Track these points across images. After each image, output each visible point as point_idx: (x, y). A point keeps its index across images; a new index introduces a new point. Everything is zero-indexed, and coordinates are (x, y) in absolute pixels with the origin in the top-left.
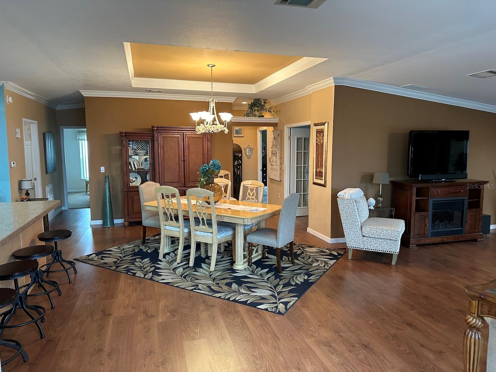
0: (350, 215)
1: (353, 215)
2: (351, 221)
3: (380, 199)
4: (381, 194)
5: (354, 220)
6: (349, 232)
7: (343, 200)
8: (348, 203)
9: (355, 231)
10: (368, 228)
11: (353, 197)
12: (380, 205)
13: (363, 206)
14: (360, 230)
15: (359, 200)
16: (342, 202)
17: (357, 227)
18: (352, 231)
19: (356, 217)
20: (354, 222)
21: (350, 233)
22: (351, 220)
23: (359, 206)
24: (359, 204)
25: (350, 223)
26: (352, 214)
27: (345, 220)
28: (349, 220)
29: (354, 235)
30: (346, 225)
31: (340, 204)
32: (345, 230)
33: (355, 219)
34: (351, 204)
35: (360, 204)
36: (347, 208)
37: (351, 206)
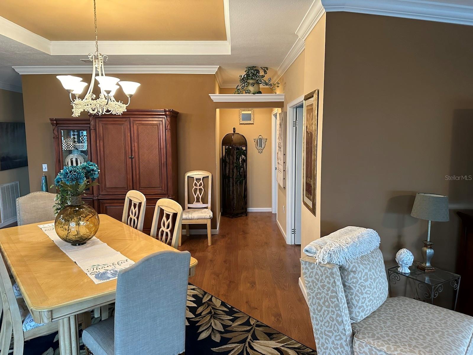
0: (327, 304)
1: (333, 305)
2: (328, 318)
3: (429, 251)
4: (429, 240)
5: (334, 316)
6: (323, 341)
7: (312, 266)
8: (322, 276)
9: (337, 345)
10: (366, 346)
11: (335, 261)
12: (428, 264)
13: (366, 280)
14: (347, 345)
15: (354, 266)
16: (309, 268)
17: (342, 336)
18: (331, 340)
19: (339, 312)
20: (335, 322)
21: (326, 345)
22: (329, 316)
23: (355, 280)
24: (354, 278)
25: (326, 322)
26: (330, 302)
27: (316, 311)
28: (324, 314)
29: (336, 351)
30: (317, 325)
31: (305, 273)
32: (317, 334)
33: (338, 315)
34: (327, 279)
35: (356, 276)
36: (319, 284)
37: (329, 283)
